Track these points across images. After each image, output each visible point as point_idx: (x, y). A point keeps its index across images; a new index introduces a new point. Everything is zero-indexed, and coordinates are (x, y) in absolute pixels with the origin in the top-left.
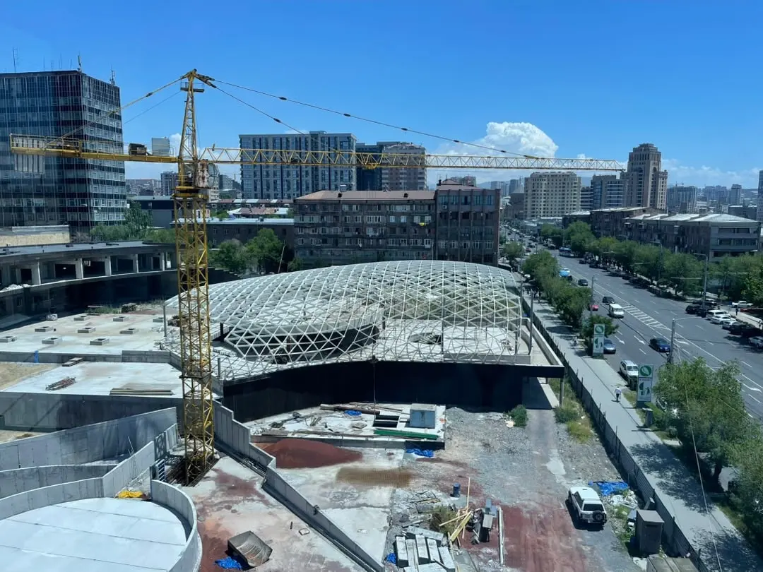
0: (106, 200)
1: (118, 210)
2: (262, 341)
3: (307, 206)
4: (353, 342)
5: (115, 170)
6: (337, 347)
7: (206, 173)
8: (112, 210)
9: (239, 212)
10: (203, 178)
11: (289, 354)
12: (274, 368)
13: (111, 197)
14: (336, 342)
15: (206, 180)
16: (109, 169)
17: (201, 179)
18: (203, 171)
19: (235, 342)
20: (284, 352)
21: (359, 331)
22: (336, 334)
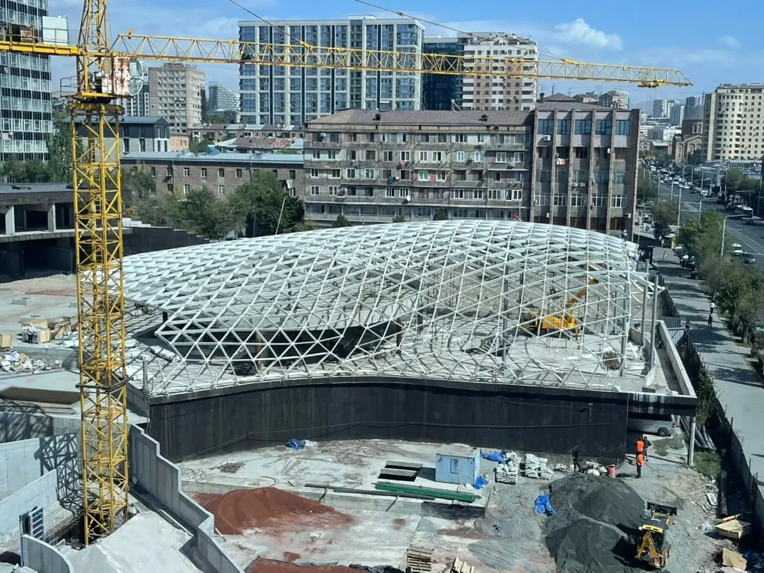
0: (22, 122)
1: (38, 137)
2: (214, 338)
3: (325, 135)
4: (357, 346)
5: (36, 75)
6: (331, 353)
7: (125, 71)
8: (28, 136)
9: (234, 144)
10: (122, 81)
11: (254, 360)
12: (231, 380)
13: (28, 115)
14: (330, 345)
15: (126, 84)
16: (26, 73)
17: (118, 82)
18: (122, 70)
19: (170, 337)
20: (247, 357)
21: (367, 328)
22: (329, 333)
